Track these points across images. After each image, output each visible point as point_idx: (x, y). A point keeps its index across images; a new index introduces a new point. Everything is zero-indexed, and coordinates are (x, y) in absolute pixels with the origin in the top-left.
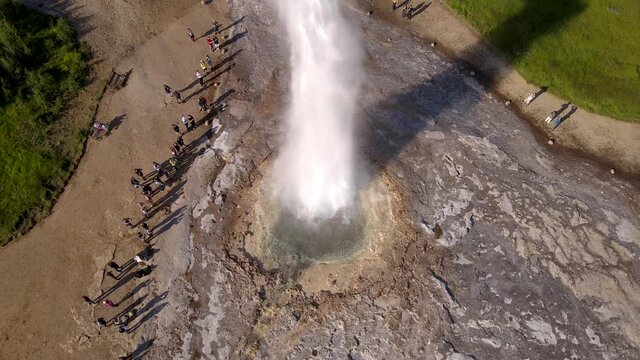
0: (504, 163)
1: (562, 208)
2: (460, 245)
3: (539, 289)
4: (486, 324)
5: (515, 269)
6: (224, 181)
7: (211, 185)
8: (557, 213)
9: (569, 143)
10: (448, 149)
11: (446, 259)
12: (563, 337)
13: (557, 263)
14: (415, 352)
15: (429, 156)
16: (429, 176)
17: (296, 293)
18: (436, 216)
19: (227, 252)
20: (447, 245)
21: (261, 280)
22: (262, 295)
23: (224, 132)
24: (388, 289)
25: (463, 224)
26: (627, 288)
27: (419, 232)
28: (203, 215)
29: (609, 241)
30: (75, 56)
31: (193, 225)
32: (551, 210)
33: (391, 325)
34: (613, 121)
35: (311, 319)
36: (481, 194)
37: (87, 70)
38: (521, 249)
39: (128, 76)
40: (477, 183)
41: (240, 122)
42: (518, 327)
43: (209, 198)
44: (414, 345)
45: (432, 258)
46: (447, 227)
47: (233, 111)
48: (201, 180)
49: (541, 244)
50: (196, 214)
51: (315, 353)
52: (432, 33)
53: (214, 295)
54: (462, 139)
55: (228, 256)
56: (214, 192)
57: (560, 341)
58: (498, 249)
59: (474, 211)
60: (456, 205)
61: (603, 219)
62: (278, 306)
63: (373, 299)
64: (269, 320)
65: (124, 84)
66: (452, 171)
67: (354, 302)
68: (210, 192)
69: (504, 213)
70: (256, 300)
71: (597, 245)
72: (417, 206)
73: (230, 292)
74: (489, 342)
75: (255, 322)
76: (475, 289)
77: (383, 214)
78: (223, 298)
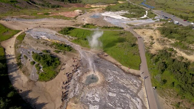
1: (126, 79)
4: (114, 90)
6: (79, 75)
9: (128, 72)
17: (88, 86)
21: (83, 85)
22: (84, 86)
26: (135, 87)
30: (58, 61)
31: (74, 80)
34: (135, 70)
37: (60, 63)
38: (120, 83)
40: (114, 76)
44: (104, 91)
46: (110, 80)
47: (80, 68)
48: (76, 75)
50: (75, 78)
52: (109, 60)
53: (77, 86)
61: (132, 80)
62: (86, 87)
66: (111, 74)
67: (96, 87)
70: (83, 87)
71: (131, 82)
76: (113, 86)
77: (101, 79)
78: (78, 87)
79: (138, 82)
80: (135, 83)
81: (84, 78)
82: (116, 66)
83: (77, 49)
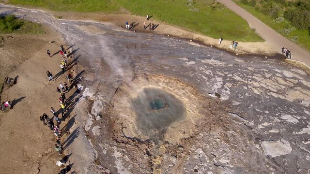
0: (225, 65)
1: (259, 72)
2: (230, 98)
3: (274, 104)
4: (266, 124)
5: (259, 100)
7: (90, 113)
8: (259, 75)
9: (243, 53)
10: (199, 66)
11: (229, 105)
12: (299, 118)
13: (273, 92)
14: (245, 149)
15: (194, 71)
16: (199, 77)
17: (167, 145)
18: (213, 90)
19: (116, 140)
20: (225, 99)
22: (148, 154)
23: (86, 89)
24: (212, 126)
25: (226, 89)
27: (210, 98)
28: (92, 128)
29: (284, 78)
31: (88, 135)
32: (256, 75)
33: (225, 141)
34: (253, 43)
35: (183, 155)
36: (225, 77)
38: (256, 91)
39: (16, 79)
40: (220, 74)
41: (93, 82)
42: (279, 121)
43: (92, 119)
45: (223, 106)
47: (87, 79)
48: (83, 113)
49: (262, 88)
50: (87, 129)
51: (196, 171)
53: (119, 165)
54: (203, 61)
55: (117, 142)
56: (94, 115)
57: (299, 120)
58: (247, 94)
59: (227, 83)
60: (217, 83)
61: (277, 72)
62: (161, 156)
63: (208, 132)
64: (160, 166)
65: (15, 83)
66: (207, 72)
67: (201, 137)
68: (91, 116)
69: (239, 81)
70: (146, 157)
71: (282, 81)
72: (202, 89)
73: (128, 160)
74: (272, 131)
75: (152, 169)
77: (189, 97)
78: (126, 165)
79: (296, 73)
80: (293, 78)
81: (122, 115)
82: (198, 45)
83: (43, 21)
